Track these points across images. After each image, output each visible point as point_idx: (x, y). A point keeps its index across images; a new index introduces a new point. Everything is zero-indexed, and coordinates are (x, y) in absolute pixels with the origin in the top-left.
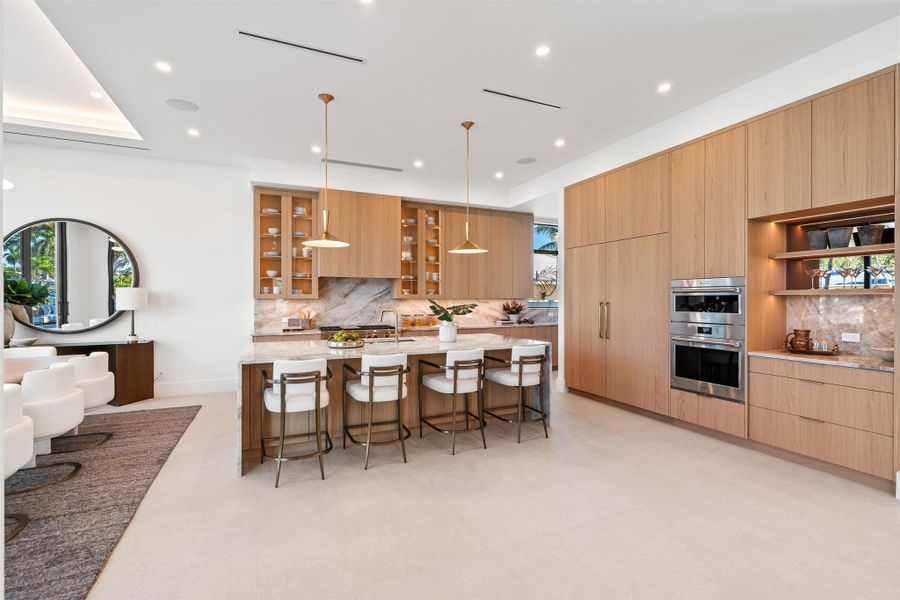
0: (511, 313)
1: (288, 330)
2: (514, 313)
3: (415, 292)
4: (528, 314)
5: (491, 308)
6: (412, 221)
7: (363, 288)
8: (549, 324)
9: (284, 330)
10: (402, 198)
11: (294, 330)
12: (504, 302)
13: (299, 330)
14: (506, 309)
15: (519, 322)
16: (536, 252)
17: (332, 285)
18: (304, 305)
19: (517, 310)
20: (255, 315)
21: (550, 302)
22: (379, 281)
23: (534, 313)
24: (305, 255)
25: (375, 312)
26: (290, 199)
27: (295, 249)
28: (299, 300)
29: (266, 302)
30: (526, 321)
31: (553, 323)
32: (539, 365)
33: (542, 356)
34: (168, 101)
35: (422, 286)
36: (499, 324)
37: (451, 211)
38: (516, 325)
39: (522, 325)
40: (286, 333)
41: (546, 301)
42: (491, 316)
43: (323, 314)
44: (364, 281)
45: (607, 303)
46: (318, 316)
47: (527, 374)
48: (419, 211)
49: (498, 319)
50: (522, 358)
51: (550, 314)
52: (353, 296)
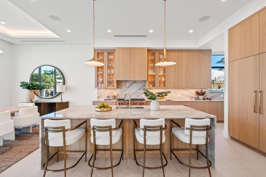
0: (200, 95)
1: (106, 100)
2: (201, 95)
3: (154, 86)
4: (208, 95)
5: (190, 93)
6: (153, 57)
7: (134, 84)
8: (220, 100)
9: (105, 100)
10: (147, 48)
11: (108, 100)
12: (197, 90)
13: (110, 100)
14: (198, 93)
15: (204, 99)
16: (213, 67)
17: (123, 83)
18: (113, 91)
19: (203, 94)
20: (97, 94)
21: (222, 90)
22: (141, 82)
23: (212, 95)
24: (112, 73)
25: (139, 94)
26: (107, 53)
27: (109, 71)
28: (112, 89)
29: (101, 90)
30: (208, 99)
31: (222, 100)
32: (205, 132)
33: (208, 126)
34: (50, 16)
35: (157, 84)
36: (193, 100)
37: (170, 52)
38: (202, 100)
39: (205, 100)
40: (106, 101)
41: (220, 90)
42: (190, 96)
43: (120, 94)
44: (135, 82)
45: (260, 92)
46: (118, 95)
47: (195, 137)
48: (156, 53)
49: (193, 97)
50: (191, 126)
51: (221, 96)
52: (131, 87)
